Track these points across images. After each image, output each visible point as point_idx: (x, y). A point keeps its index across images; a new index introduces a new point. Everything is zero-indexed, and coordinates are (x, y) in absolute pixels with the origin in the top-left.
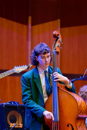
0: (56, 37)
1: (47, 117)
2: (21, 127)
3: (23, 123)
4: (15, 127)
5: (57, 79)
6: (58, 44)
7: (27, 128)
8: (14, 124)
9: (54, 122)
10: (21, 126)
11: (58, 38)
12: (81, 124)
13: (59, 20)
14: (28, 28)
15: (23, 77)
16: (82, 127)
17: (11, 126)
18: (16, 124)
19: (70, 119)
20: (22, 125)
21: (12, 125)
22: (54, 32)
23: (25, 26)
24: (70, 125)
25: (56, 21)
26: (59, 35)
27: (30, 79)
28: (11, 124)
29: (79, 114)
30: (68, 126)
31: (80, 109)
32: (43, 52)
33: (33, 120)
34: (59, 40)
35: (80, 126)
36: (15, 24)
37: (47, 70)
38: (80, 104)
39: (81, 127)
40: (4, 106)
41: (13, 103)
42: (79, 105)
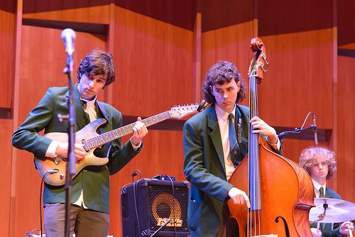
0: (257, 50)
1: (236, 201)
2: (180, 225)
3: (184, 217)
4: (167, 225)
5: (257, 129)
6: (259, 63)
7: (193, 226)
8: (165, 220)
9: (250, 211)
10: (179, 223)
11: (259, 52)
12: (301, 219)
13: (256, 21)
14: (194, 36)
15: (188, 125)
16: (303, 226)
17: (159, 224)
18: (169, 220)
19: (281, 208)
20: (181, 221)
21: (162, 222)
22: (254, 41)
23: (190, 33)
24: (280, 219)
25: (251, 22)
26: (262, 45)
27: (201, 130)
28: (160, 220)
29: (300, 198)
30: (277, 221)
31: (301, 189)
32: (217, 80)
33: (203, 212)
34: (261, 55)
35: (299, 222)
36: (170, 27)
37: (234, 113)
38: (302, 179)
39: (301, 224)
40: (146, 184)
41: (163, 179)
42: (300, 180)
